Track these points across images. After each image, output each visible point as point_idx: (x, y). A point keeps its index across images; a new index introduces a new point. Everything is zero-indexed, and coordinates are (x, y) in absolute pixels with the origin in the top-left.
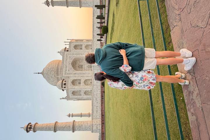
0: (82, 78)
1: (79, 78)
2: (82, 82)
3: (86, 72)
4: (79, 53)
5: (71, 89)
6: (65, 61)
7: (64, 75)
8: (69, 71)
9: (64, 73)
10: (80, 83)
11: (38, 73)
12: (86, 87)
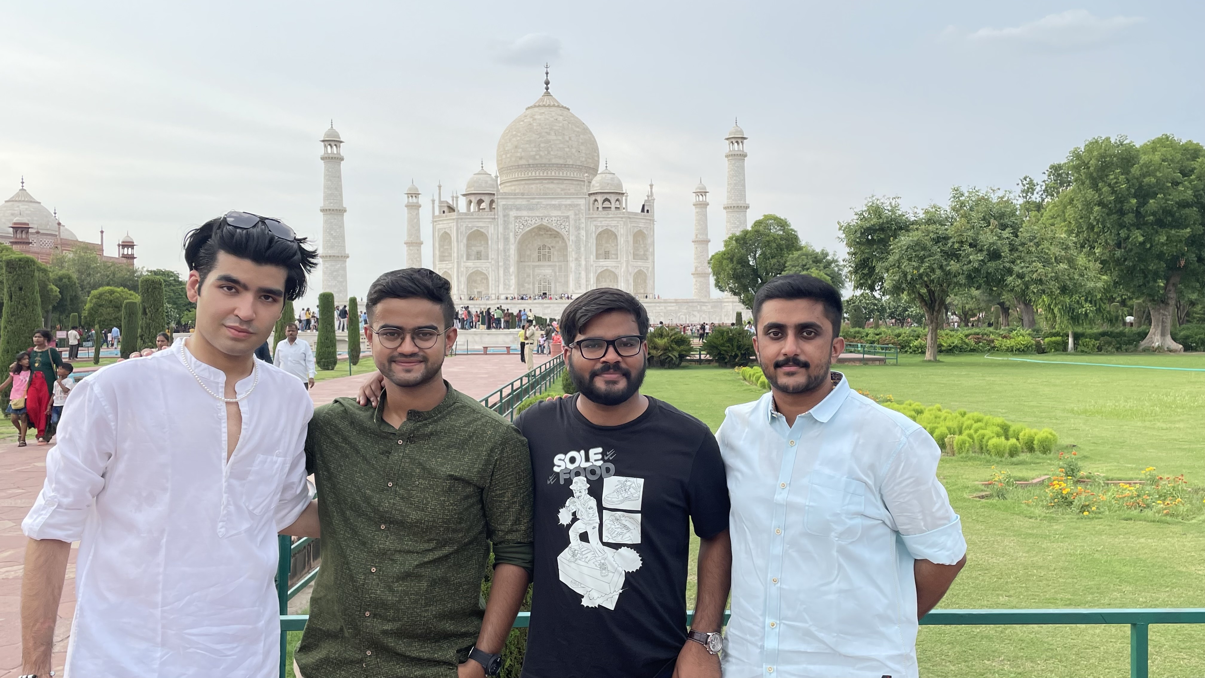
0: (493, 262)
1: (492, 255)
2: (481, 265)
3: (513, 277)
4: (582, 249)
5: (455, 228)
6: (553, 202)
7: (502, 202)
8: (516, 217)
9: (510, 202)
10: (479, 256)
11: (547, 83)
12: (463, 279)
